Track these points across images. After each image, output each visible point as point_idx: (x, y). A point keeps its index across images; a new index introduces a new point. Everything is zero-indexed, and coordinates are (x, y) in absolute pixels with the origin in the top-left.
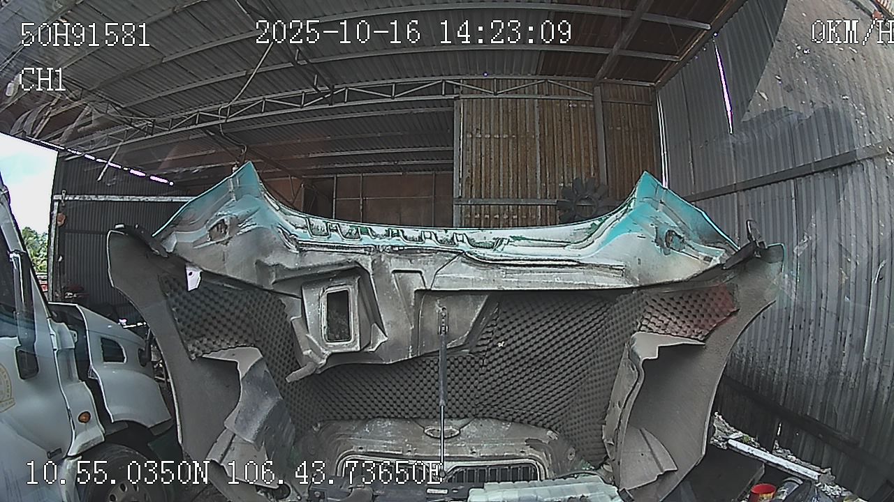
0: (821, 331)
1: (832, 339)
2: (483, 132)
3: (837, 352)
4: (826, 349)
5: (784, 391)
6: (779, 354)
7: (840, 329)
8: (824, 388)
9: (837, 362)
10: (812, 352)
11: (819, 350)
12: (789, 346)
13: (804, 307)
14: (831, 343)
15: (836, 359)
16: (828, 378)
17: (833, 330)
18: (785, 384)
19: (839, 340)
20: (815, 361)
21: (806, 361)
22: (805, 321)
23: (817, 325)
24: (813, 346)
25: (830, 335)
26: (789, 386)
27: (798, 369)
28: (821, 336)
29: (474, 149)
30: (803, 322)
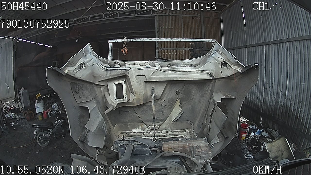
0: (273, 90)
1: (276, 92)
2: (165, 26)
3: (278, 96)
4: (274, 95)
5: (262, 108)
6: (261, 96)
7: (278, 89)
8: (274, 107)
9: (278, 99)
10: (270, 96)
11: (273, 95)
12: (263, 94)
13: (268, 83)
14: (276, 94)
15: (278, 98)
16: (275, 104)
17: (276, 89)
18: (262, 105)
19: (278, 93)
20: (271, 98)
21: (269, 99)
22: (268, 87)
23: (272, 88)
24: (271, 94)
25: (276, 91)
26: (264, 106)
27: (266, 101)
28: (273, 91)
29: (162, 32)
30: (267, 87)
